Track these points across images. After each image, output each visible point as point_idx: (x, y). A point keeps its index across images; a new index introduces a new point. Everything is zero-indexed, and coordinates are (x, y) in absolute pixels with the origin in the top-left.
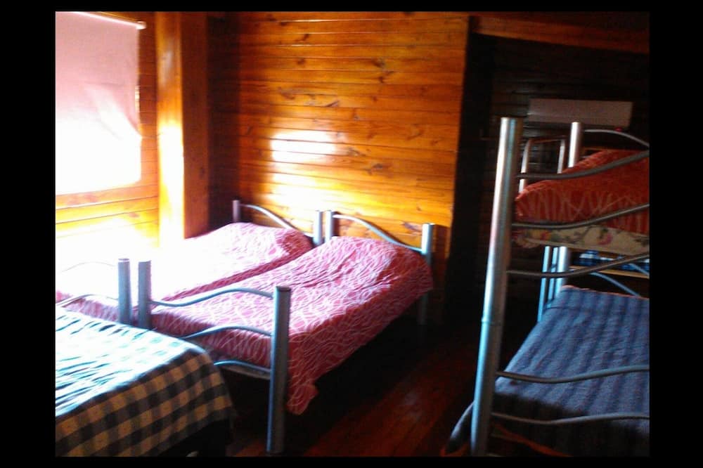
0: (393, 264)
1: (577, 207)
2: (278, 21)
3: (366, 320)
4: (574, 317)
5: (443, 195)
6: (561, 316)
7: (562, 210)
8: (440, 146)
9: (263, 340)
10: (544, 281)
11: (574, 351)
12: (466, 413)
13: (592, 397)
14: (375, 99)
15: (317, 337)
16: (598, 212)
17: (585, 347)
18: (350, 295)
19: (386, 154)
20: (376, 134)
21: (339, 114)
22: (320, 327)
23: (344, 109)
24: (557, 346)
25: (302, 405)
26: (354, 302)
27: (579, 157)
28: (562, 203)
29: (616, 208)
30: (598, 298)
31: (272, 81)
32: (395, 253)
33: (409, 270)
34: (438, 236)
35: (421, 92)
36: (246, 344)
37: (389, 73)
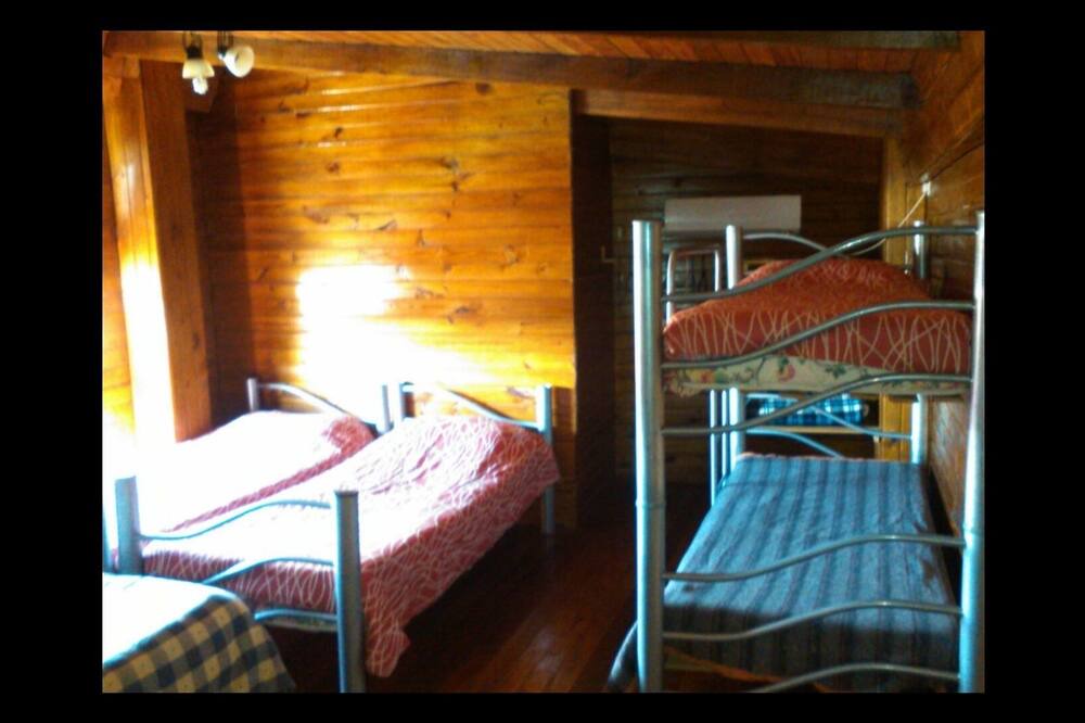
0: (499, 448)
1: (746, 333)
2: (295, 112)
3: (469, 531)
4: (761, 493)
5: (559, 343)
6: (741, 495)
7: (726, 338)
8: (550, 273)
9: (320, 574)
10: (713, 438)
11: (764, 538)
12: (627, 640)
13: (795, 594)
14: (449, 215)
15: (401, 561)
16: (772, 337)
17: (779, 531)
18: (441, 498)
19: (473, 291)
20: (456, 264)
21: (399, 240)
22: (403, 548)
23: (404, 232)
24: (741, 536)
25: (390, 661)
26: (448, 508)
27: (741, 275)
28: (725, 330)
29: (794, 330)
30: (789, 466)
31: (291, 198)
32: (499, 433)
33: (523, 456)
34: (558, 403)
35: (515, 199)
36: (297, 581)
37: (465, 177)
